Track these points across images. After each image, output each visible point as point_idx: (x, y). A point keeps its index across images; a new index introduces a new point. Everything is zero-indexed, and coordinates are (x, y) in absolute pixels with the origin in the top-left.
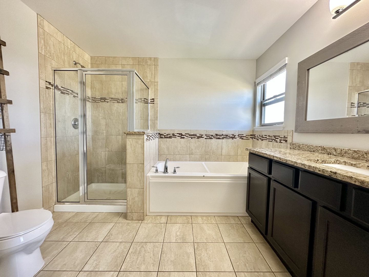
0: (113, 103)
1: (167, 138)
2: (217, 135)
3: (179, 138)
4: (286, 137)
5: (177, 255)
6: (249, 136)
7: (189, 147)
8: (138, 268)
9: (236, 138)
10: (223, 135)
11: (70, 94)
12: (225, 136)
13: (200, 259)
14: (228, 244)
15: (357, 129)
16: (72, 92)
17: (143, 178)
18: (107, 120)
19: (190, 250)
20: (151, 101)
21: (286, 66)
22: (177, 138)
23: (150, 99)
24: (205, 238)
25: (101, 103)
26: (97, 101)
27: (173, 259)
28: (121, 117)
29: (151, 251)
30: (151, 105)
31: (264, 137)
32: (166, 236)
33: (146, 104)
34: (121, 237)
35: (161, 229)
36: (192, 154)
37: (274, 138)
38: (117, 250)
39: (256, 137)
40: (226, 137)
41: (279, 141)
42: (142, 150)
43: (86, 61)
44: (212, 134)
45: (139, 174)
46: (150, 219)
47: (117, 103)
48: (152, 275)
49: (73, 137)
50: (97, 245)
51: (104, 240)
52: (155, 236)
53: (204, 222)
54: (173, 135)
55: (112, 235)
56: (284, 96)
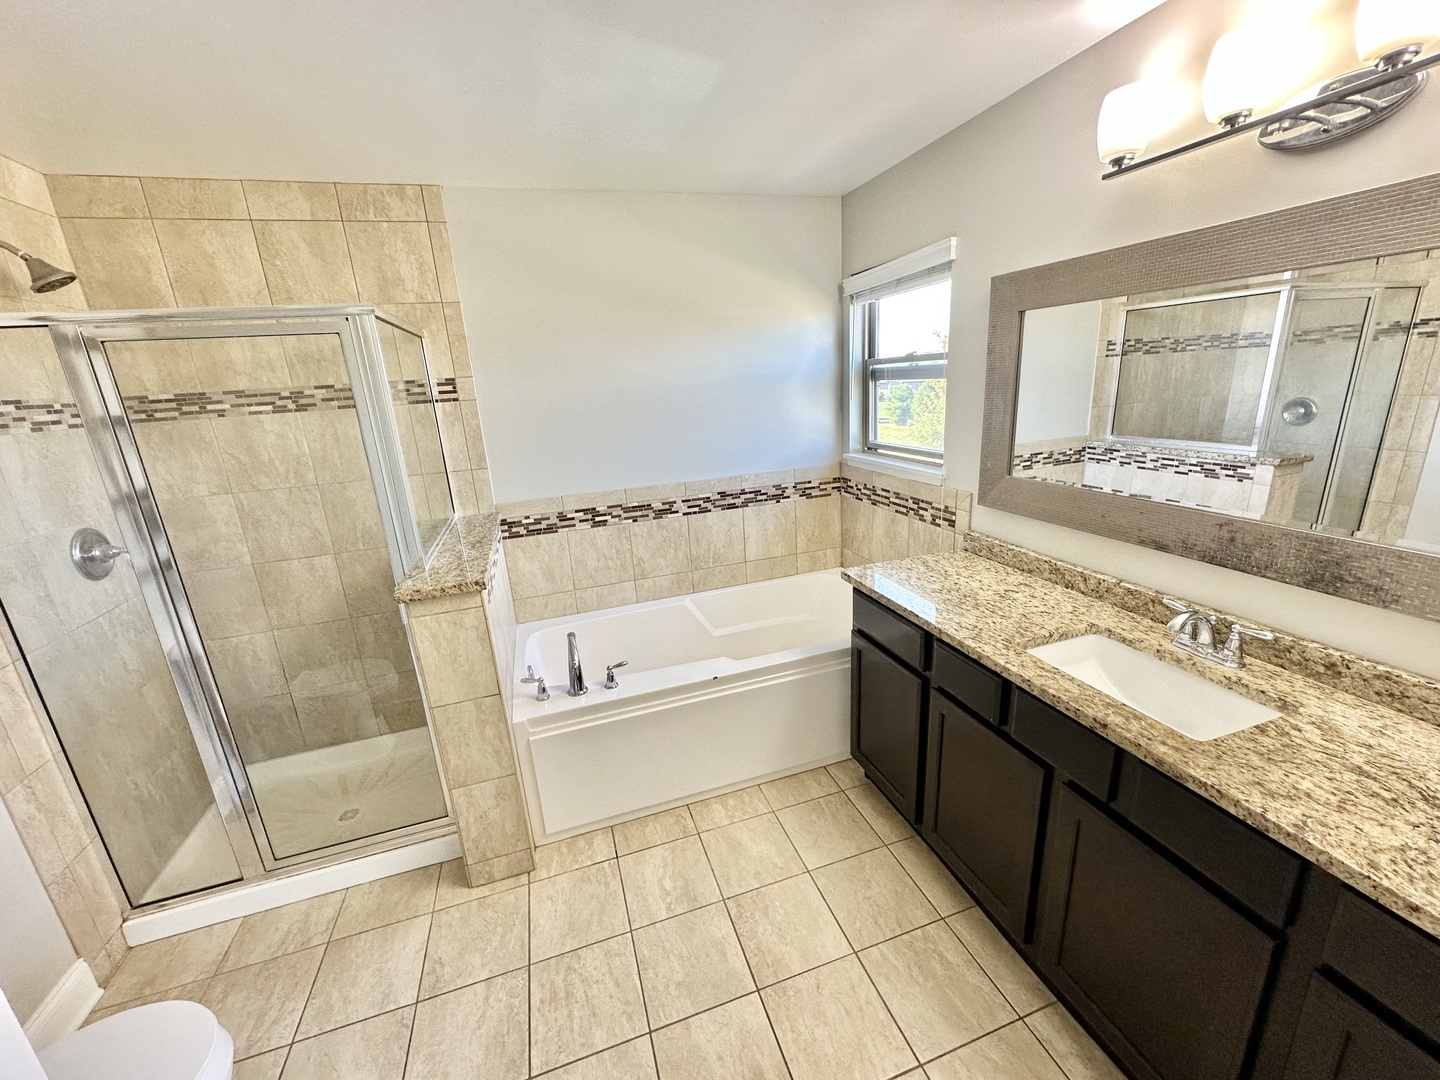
0: (250, 413)
1: (539, 532)
2: (723, 495)
3: (587, 526)
4: (950, 509)
5: (689, 958)
6: (829, 483)
7: (628, 556)
8: (583, 1045)
9: (789, 497)
10: (743, 492)
11: (11, 423)
12: (752, 495)
13: (758, 948)
14: (819, 873)
15: (1138, 534)
16: (18, 408)
17: (506, 741)
18: (242, 496)
19: (720, 930)
20: (440, 393)
21: (950, 267)
22: (577, 528)
23: (434, 381)
24: (752, 873)
25: (184, 425)
26: (158, 415)
27: (679, 977)
28: (311, 476)
29: (604, 975)
30: (444, 410)
31: (879, 495)
32: (633, 907)
33: (422, 405)
34: (477, 960)
35: (607, 884)
36: (644, 577)
37: (915, 507)
38: (490, 1012)
39: (852, 487)
40: (757, 496)
41: (929, 519)
42: (484, 648)
43: (28, 211)
44: (708, 495)
45: (487, 732)
46: (556, 858)
47: (273, 412)
48: (635, 1049)
49: (101, 619)
50: (405, 1021)
51: (421, 994)
52: (595, 918)
53: (732, 817)
54: (562, 517)
55: (442, 965)
56: (945, 362)
